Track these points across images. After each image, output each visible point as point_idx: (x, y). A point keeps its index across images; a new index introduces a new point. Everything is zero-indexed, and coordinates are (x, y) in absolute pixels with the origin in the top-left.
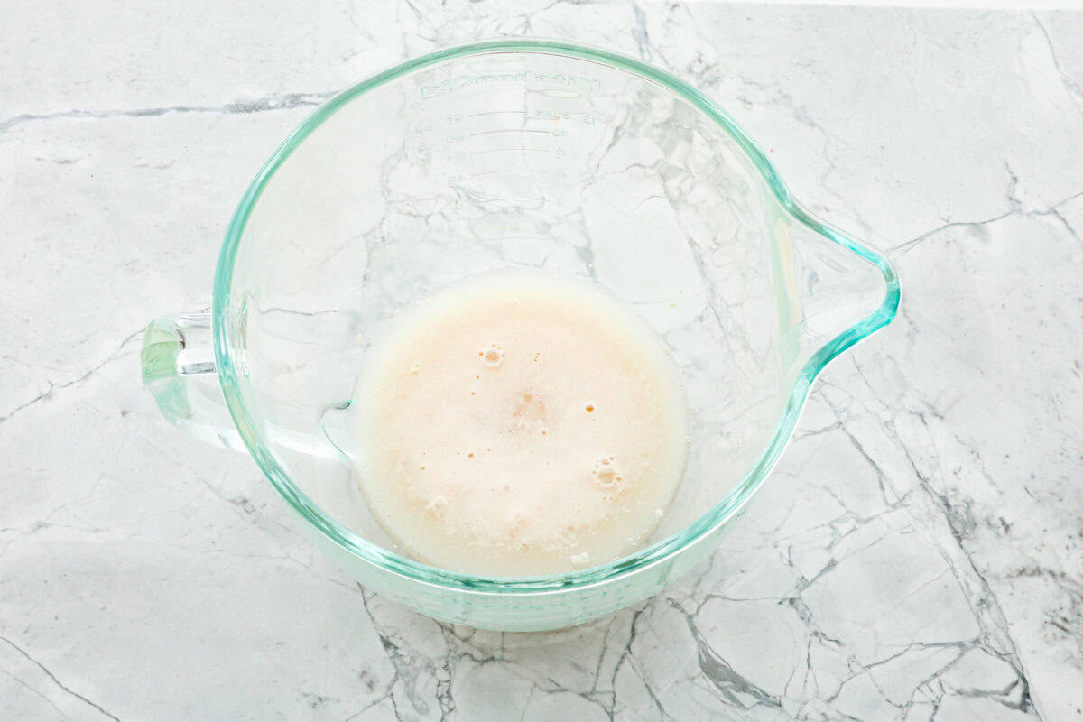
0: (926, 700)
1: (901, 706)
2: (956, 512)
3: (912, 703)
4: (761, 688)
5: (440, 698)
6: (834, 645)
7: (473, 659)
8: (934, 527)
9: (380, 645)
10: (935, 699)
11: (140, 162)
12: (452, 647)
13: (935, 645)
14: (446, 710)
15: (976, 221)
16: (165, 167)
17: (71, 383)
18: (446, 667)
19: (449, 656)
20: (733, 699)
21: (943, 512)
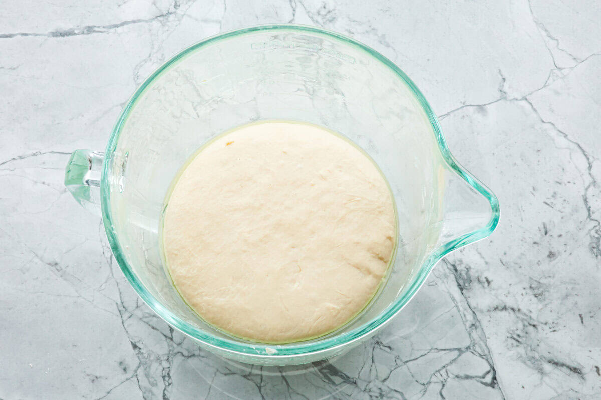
0: (438, 381)
1: (424, 385)
2: (461, 274)
3: (430, 383)
4: (345, 373)
5: (164, 377)
6: (387, 349)
7: (183, 356)
8: (447, 283)
9: (131, 347)
10: (444, 381)
12: (171, 349)
13: (445, 350)
14: (167, 384)
16: (14, 69)
18: (167, 360)
19: (169, 354)
20: (329, 380)
21: (453, 274)
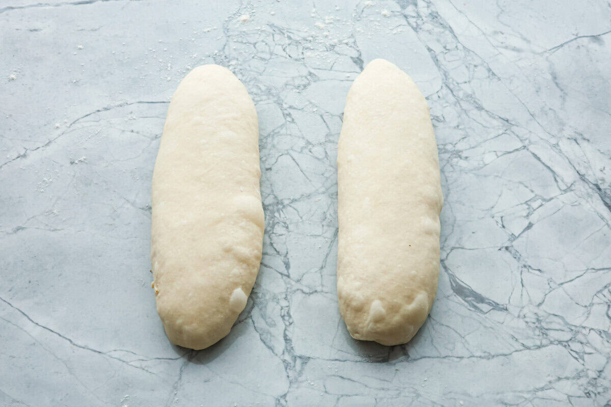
11: (80, 28)
15: (595, 34)
17: (38, 148)
